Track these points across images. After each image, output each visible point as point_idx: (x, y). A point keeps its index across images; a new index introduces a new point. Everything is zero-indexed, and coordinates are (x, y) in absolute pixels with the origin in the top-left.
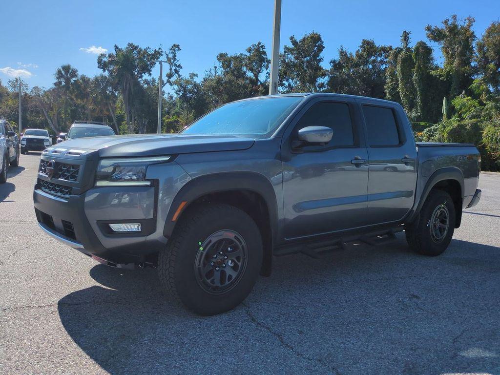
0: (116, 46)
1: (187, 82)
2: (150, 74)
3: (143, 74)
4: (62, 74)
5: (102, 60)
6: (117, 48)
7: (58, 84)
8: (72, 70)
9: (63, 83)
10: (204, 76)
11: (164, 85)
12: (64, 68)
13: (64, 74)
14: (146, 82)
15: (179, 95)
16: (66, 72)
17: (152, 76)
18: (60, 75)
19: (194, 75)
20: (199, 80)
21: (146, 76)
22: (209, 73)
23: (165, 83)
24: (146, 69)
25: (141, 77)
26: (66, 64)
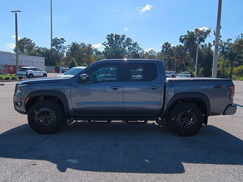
0: (188, 31)
1: (225, 44)
2: (204, 42)
3: (201, 43)
4: (164, 46)
5: (181, 38)
6: (189, 32)
7: (163, 51)
8: (169, 44)
9: (165, 51)
10: (235, 40)
11: (212, 47)
12: (165, 44)
13: (165, 46)
14: (202, 46)
15: (220, 50)
16: (167, 46)
17: (205, 43)
18: (163, 46)
19: (230, 39)
20: (232, 42)
21: (202, 43)
22: (237, 38)
23: (212, 45)
24: (202, 40)
25: (200, 44)
26: (166, 42)
